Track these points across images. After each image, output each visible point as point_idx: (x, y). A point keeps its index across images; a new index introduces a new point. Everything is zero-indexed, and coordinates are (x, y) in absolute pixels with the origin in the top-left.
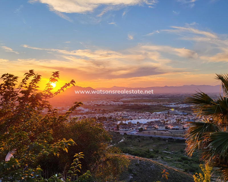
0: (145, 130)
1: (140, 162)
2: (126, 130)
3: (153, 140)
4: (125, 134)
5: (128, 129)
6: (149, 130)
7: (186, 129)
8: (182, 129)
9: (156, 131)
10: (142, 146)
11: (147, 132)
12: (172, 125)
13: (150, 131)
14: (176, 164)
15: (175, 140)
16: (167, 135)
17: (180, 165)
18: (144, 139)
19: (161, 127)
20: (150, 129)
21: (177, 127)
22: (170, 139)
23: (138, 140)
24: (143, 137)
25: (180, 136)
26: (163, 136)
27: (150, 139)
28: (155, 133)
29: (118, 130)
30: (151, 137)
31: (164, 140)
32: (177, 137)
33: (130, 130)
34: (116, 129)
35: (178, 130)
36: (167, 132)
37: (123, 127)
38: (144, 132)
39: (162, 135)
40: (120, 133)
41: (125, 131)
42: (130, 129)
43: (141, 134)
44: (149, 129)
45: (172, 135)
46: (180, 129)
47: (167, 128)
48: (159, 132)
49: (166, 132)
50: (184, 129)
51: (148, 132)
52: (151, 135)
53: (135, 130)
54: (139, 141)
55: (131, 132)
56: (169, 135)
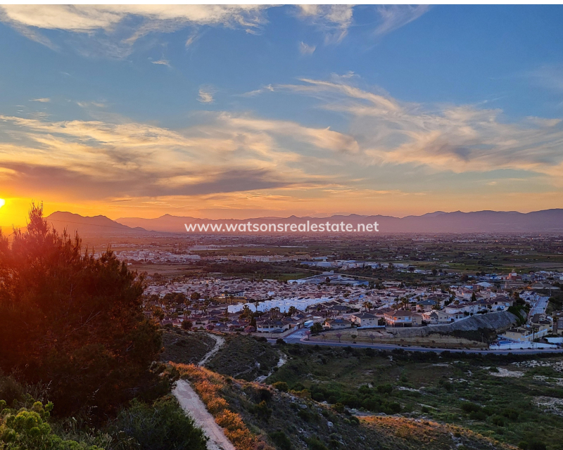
0: (327, 329)
2: (273, 329)
3: (354, 355)
4: (280, 341)
5: (278, 328)
6: (337, 329)
7: (429, 325)
8: (419, 326)
9: (356, 333)
10: (339, 376)
11: (334, 334)
12: (395, 315)
13: (342, 332)
15: (409, 355)
16: (384, 340)
18: (330, 355)
19: (367, 320)
20: (340, 326)
21: (406, 320)
22: (395, 351)
23: (319, 357)
24: (330, 349)
25: (418, 342)
26: (375, 345)
27: (348, 353)
28: (354, 337)
30: (349, 349)
31: (384, 354)
32: (409, 346)
33: (286, 329)
34: (251, 328)
35: (410, 328)
36: (382, 332)
37: (265, 323)
38: (327, 334)
39: (373, 342)
40: (266, 341)
41: (274, 332)
42: (284, 327)
43: (316, 340)
44: (337, 327)
45: (399, 340)
46: (415, 324)
47: (382, 322)
48: (363, 333)
49: (380, 335)
50: (424, 323)
51: (337, 335)
52: (344, 344)
54: (324, 362)
55: (289, 334)
56: (388, 340)
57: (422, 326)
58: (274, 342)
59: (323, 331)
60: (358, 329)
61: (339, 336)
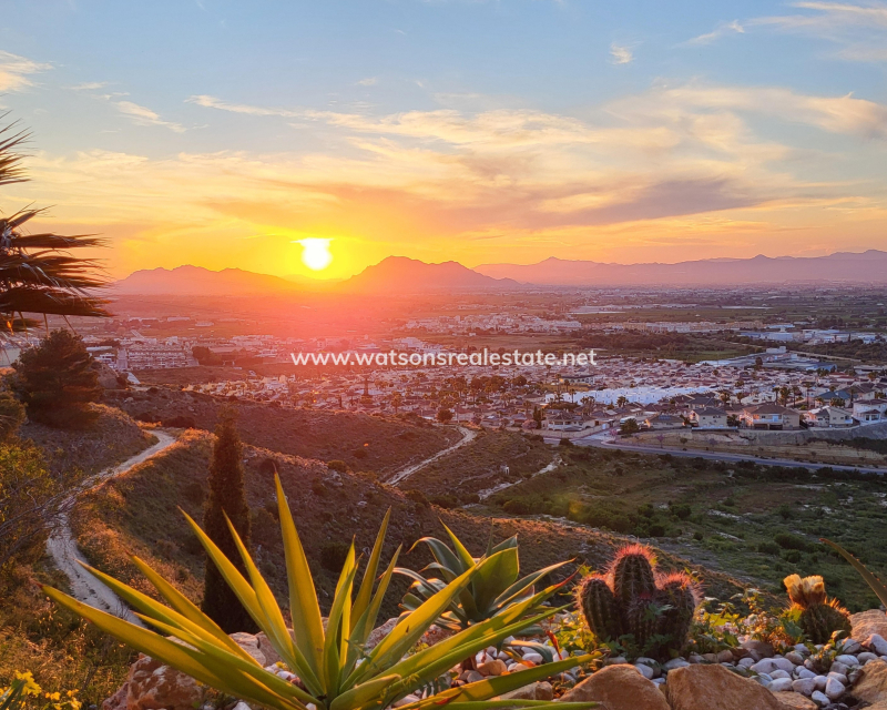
0: (645, 429)
1: (590, 549)
2: (569, 426)
3: (673, 467)
4: (565, 442)
5: (577, 425)
6: (660, 430)
7: (812, 429)
8: (794, 429)
9: (689, 435)
10: (628, 491)
11: (655, 436)
12: (756, 412)
13: (666, 434)
14: (751, 561)
15: (763, 470)
16: (732, 447)
17: (764, 566)
18: (636, 464)
19: (710, 418)
20: (665, 426)
21: (774, 419)
22: (742, 464)
23: (616, 466)
24: (637, 455)
25: (788, 454)
26: (716, 454)
27: (665, 463)
28: (684, 441)
29: (539, 427)
30: (667, 458)
31: (721, 468)
32: (774, 458)
33: (588, 427)
34: (531, 423)
35: (778, 432)
36: (733, 436)
37: (559, 418)
38: (642, 435)
39: (714, 450)
40: (542, 440)
41: (567, 430)
42: (585, 424)
43: (627, 444)
44: (660, 425)
45: (756, 449)
46: (788, 425)
47: (732, 422)
48: (700, 436)
49: (728, 440)
50: (804, 425)
51: (658, 438)
52: (667, 450)
53: (607, 430)
54: (619, 472)
55: (590, 435)
56: (740, 448)
57: (800, 428)
58: (556, 442)
59: (639, 431)
60: (693, 431)
61: (661, 439)
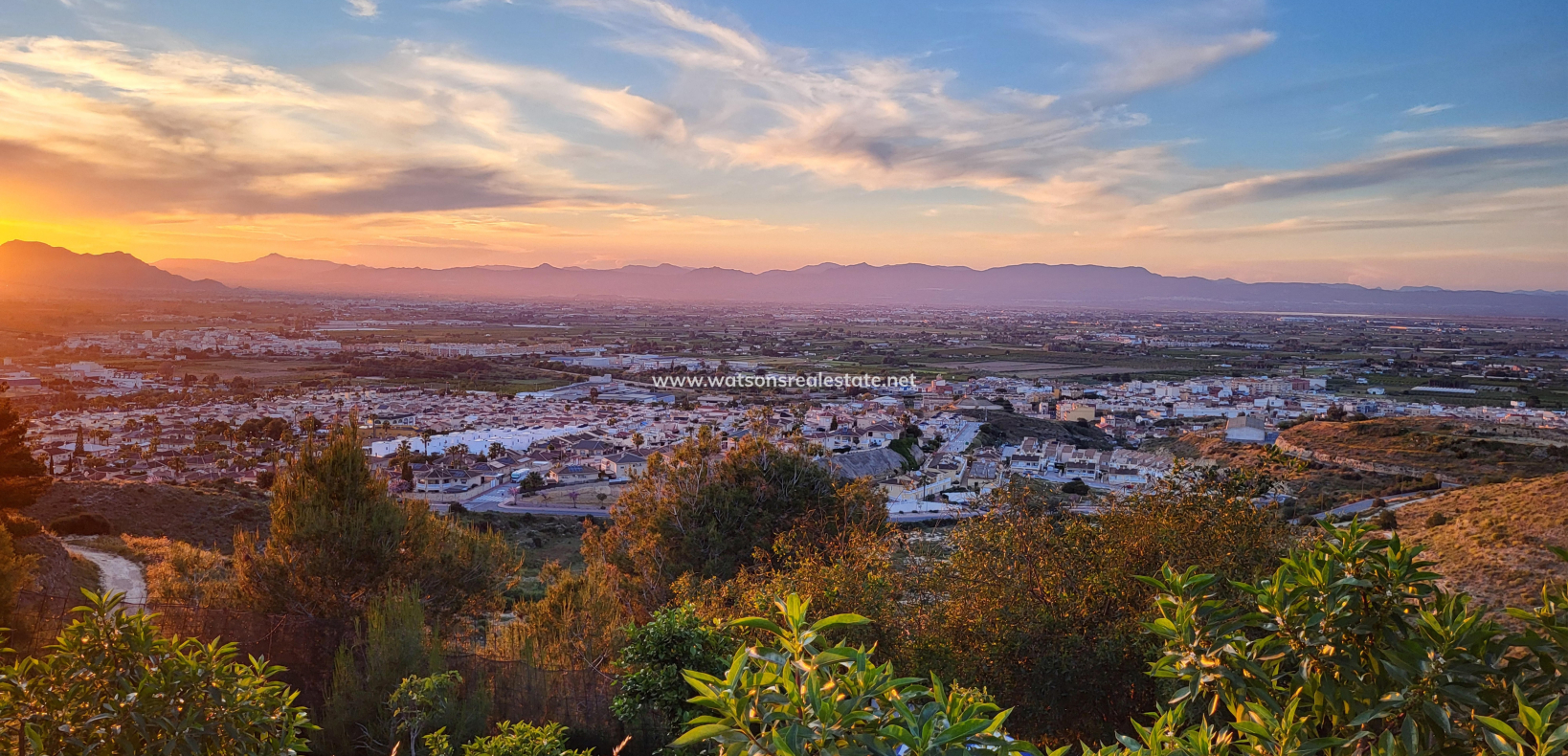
0: (552, 485)
2: (447, 486)
4: (457, 508)
5: (459, 483)
6: (571, 484)
9: (606, 489)
11: (565, 492)
13: (580, 489)
18: (554, 531)
20: (577, 479)
23: (530, 535)
24: (551, 519)
28: (602, 497)
29: (410, 490)
33: (474, 486)
34: (401, 484)
37: (434, 475)
38: (550, 492)
41: (450, 491)
42: (471, 482)
43: (531, 505)
44: (571, 479)
48: (619, 490)
51: (571, 495)
52: (583, 510)
53: (496, 487)
54: (538, 543)
55: (479, 495)
58: (443, 510)
59: (545, 488)
60: (611, 484)
61: (574, 496)
